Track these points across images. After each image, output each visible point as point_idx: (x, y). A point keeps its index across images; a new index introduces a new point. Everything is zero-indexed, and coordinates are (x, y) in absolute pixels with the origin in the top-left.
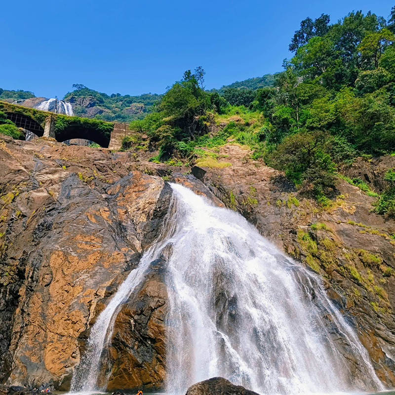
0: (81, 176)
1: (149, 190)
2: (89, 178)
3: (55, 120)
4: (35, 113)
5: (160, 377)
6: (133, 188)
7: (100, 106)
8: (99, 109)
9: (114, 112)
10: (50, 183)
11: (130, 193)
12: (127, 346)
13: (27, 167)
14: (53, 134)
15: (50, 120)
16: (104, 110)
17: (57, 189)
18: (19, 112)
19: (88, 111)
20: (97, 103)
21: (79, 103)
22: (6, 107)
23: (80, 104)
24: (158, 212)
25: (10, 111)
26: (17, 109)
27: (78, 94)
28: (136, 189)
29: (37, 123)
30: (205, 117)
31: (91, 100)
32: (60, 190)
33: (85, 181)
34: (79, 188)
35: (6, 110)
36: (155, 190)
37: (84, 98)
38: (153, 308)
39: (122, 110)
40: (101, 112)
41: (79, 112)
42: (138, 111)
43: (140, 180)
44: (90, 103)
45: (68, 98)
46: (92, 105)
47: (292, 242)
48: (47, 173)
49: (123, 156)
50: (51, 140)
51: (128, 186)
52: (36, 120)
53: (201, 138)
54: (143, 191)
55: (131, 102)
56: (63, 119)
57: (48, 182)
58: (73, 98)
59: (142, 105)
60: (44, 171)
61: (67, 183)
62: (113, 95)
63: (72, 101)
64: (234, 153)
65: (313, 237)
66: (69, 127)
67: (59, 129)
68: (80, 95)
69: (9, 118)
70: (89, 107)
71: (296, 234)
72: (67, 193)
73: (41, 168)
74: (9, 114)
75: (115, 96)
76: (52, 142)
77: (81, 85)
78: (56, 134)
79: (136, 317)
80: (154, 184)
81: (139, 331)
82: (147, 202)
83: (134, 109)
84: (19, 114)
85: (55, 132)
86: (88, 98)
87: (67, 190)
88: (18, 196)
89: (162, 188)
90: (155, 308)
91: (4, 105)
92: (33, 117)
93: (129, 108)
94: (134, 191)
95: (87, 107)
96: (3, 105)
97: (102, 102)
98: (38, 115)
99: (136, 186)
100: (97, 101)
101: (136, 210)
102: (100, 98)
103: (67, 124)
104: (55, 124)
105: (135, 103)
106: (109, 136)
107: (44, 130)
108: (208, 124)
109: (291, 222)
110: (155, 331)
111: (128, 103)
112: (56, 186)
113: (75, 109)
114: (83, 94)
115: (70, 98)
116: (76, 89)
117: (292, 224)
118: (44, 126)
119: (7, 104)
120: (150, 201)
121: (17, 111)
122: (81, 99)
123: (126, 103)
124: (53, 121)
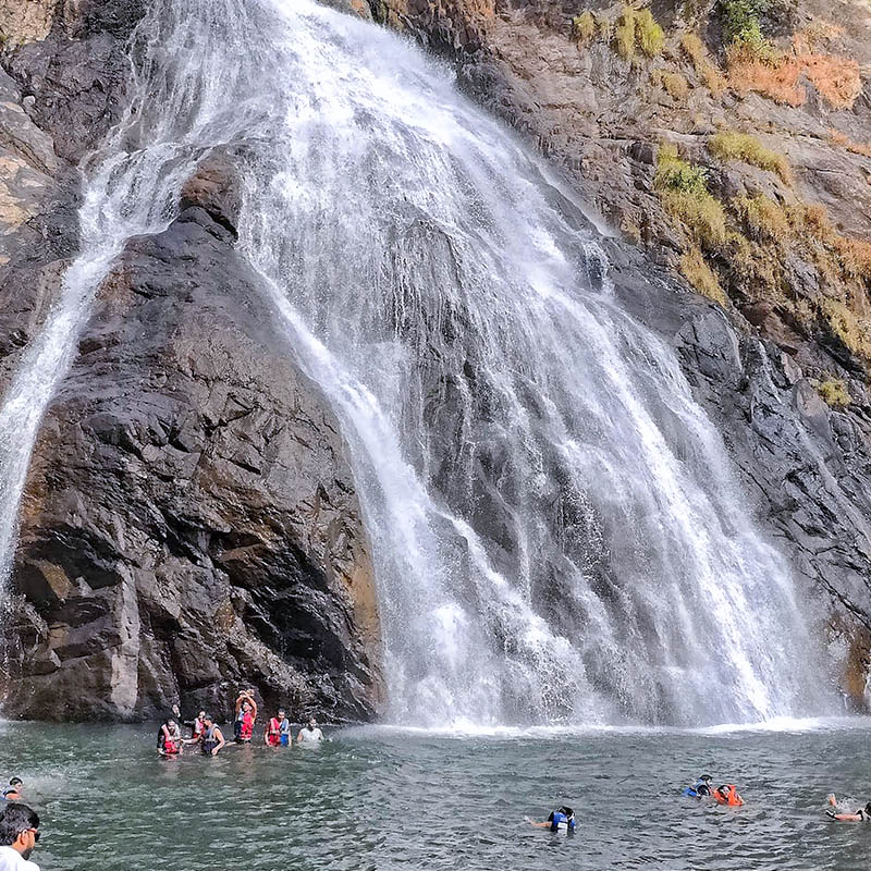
5: (247, 664)
12: (119, 557)
38: (215, 421)
47: (633, 191)
65: (718, 188)
71: (650, 162)
79: (150, 453)
81: (163, 504)
90: (221, 423)
109: (630, 112)
110: (229, 507)
117: (634, 122)
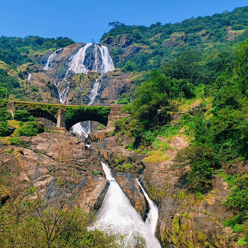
0: (58, 181)
1: (95, 190)
2: (63, 182)
3: (64, 112)
4: (50, 107)
6: (85, 190)
7: (137, 42)
8: (136, 47)
9: (153, 48)
10: (40, 188)
11: (83, 193)
13: (29, 176)
14: (64, 123)
15: (60, 112)
16: (141, 47)
17: (43, 192)
18: (38, 108)
19: (125, 51)
20: (135, 41)
21: (115, 43)
22: (29, 106)
23: (116, 45)
24: (96, 206)
25: (32, 109)
26: (37, 107)
27: (114, 34)
28: (87, 190)
29: (52, 115)
30: (169, 107)
31: (127, 38)
32: (45, 193)
33: (61, 184)
34: (56, 190)
35: (30, 108)
36: (99, 190)
37: (120, 37)
39: (161, 43)
40: (138, 49)
41: (116, 54)
42: (178, 42)
43: (91, 183)
44: (126, 42)
45: (104, 40)
46: (128, 44)
48: (40, 180)
49: (111, 141)
50: (62, 130)
51: (82, 189)
52: (51, 113)
53: (162, 128)
54: (91, 191)
55: (170, 32)
56: (71, 109)
57: (39, 187)
58: (109, 39)
59: (183, 34)
60: (39, 178)
61: (49, 187)
62: (153, 26)
63: (108, 42)
64: (178, 145)
65: (180, 222)
66: (75, 115)
67: (68, 119)
68: (116, 34)
69: (31, 114)
70: (125, 46)
72: (48, 195)
73: (37, 176)
74: (32, 111)
75: (155, 26)
76: (62, 131)
77: (117, 22)
78: (66, 123)
80: (100, 185)
82: (91, 199)
83: (174, 40)
84: (39, 110)
85: (65, 121)
86: (124, 36)
87: (49, 193)
88: (22, 199)
89: (104, 188)
91: (28, 105)
92: (49, 111)
93: (168, 40)
94: (85, 192)
95: (123, 47)
96: (26, 104)
97: (139, 37)
98: (52, 109)
99: (87, 188)
100: (134, 38)
101: (84, 204)
102: (137, 34)
103: (73, 113)
104: (64, 115)
105: (175, 33)
106: (107, 119)
107: (57, 120)
108: (171, 113)
111: (167, 34)
112: (43, 190)
113: (111, 51)
114: (119, 32)
115: (106, 40)
116: (112, 27)
118: (57, 117)
119: (30, 104)
120: (93, 198)
121: (37, 108)
122: (117, 39)
123: (165, 33)
124: (63, 113)
